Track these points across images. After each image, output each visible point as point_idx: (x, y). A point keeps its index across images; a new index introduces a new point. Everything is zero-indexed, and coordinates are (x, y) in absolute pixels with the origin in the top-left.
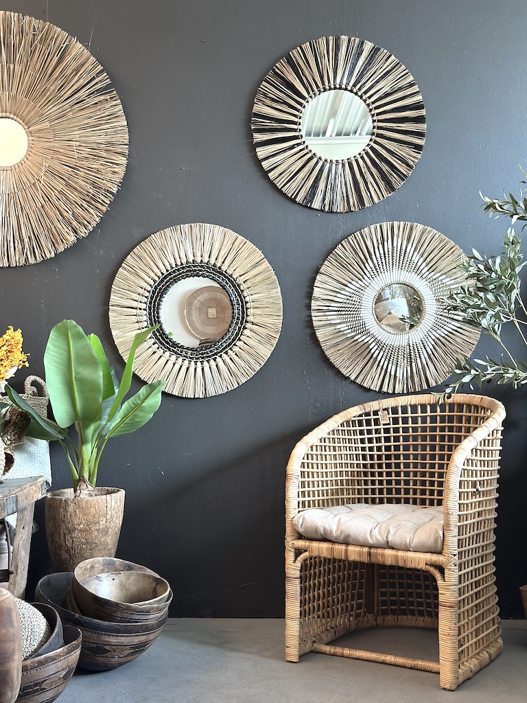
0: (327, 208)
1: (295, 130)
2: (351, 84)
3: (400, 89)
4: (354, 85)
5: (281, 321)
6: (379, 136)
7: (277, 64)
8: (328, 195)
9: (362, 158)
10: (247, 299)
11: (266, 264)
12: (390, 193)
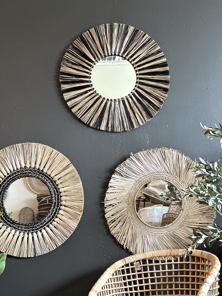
0: (110, 130)
1: (87, 82)
2: (122, 52)
3: (153, 54)
4: (124, 53)
5: (83, 204)
6: (140, 83)
7: (74, 42)
8: (110, 121)
9: (131, 97)
10: (61, 190)
11: (72, 167)
12: (150, 119)
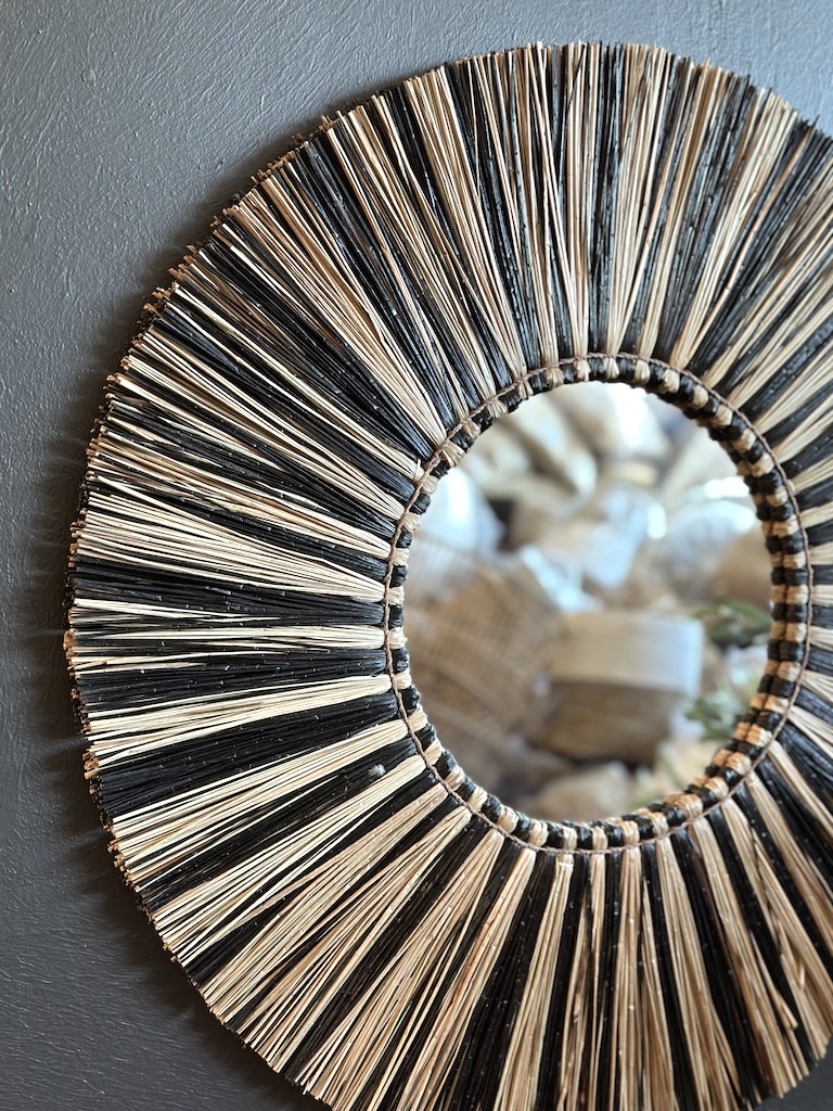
1: (368, 663)
2: (684, 352)
4: (700, 365)
7: (242, 210)
